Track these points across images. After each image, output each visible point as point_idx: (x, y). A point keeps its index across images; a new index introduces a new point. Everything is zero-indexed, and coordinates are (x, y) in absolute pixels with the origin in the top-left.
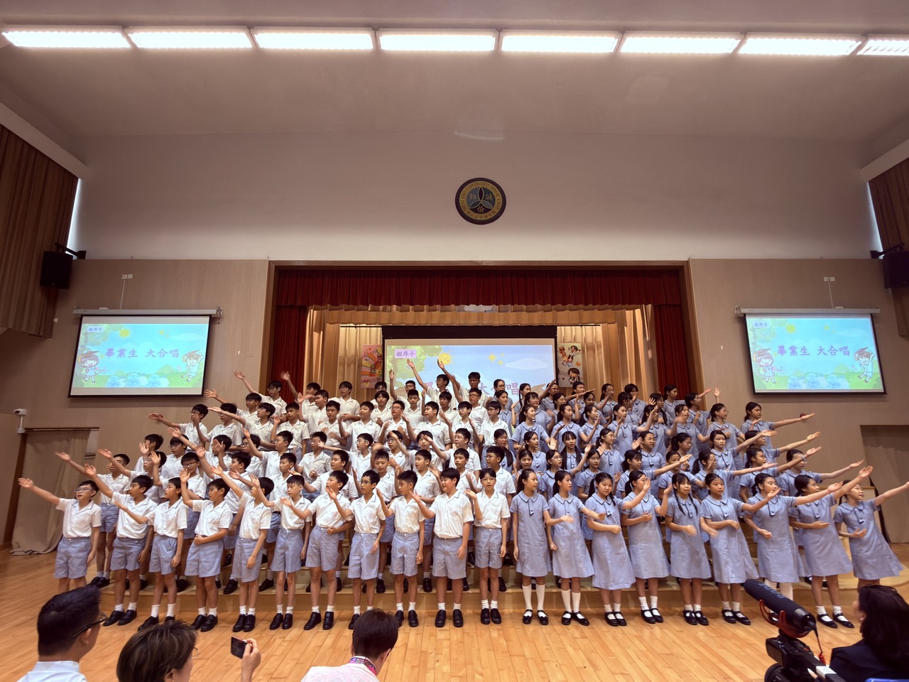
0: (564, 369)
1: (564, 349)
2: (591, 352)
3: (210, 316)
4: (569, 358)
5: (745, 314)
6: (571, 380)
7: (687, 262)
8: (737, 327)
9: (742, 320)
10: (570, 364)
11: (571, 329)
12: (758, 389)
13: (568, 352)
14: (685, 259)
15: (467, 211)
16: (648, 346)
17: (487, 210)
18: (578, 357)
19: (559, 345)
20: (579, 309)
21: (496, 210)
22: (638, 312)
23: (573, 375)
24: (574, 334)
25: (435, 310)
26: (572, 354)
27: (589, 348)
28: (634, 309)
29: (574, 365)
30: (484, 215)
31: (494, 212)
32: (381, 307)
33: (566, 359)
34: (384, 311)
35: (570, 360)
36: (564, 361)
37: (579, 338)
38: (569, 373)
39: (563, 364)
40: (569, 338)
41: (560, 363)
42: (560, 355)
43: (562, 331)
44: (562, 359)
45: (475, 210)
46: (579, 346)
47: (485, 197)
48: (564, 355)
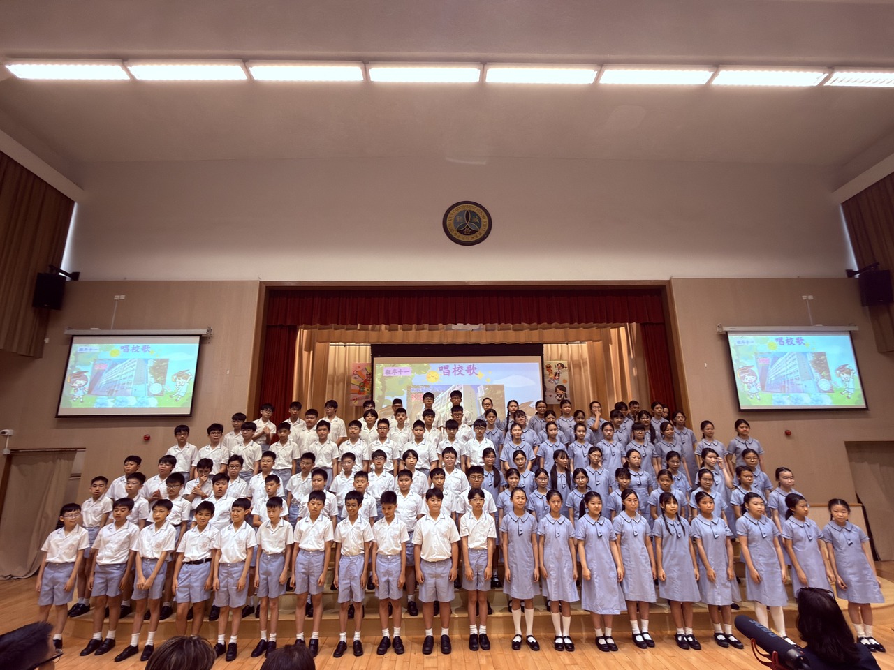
0: (551, 386)
1: (550, 367)
2: (577, 370)
3: (200, 335)
4: (555, 375)
5: (727, 332)
6: (558, 397)
7: (669, 282)
8: (720, 344)
9: (724, 337)
10: (557, 381)
11: (558, 346)
12: (743, 406)
13: (555, 370)
14: (666, 278)
15: (454, 233)
16: (633, 363)
17: (473, 232)
18: (565, 375)
19: (546, 363)
20: (564, 328)
21: (482, 232)
22: (622, 330)
23: (560, 392)
24: (560, 352)
25: (423, 329)
26: (558, 371)
27: (575, 365)
28: (618, 327)
29: (561, 383)
30: (470, 237)
31: (480, 234)
32: (370, 326)
33: (552, 376)
34: (373, 330)
35: (557, 377)
36: (551, 378)
37: (565, 357)
38: (556, 391)
39: (550, 381)
40: (555, 357)
41: (546, 380)
42: (546, 372)
43: (547, 348)
44: (549, 377)
45: (462, 232)
46: (565, 363)
47: (471, 219)
48: (551, 373)
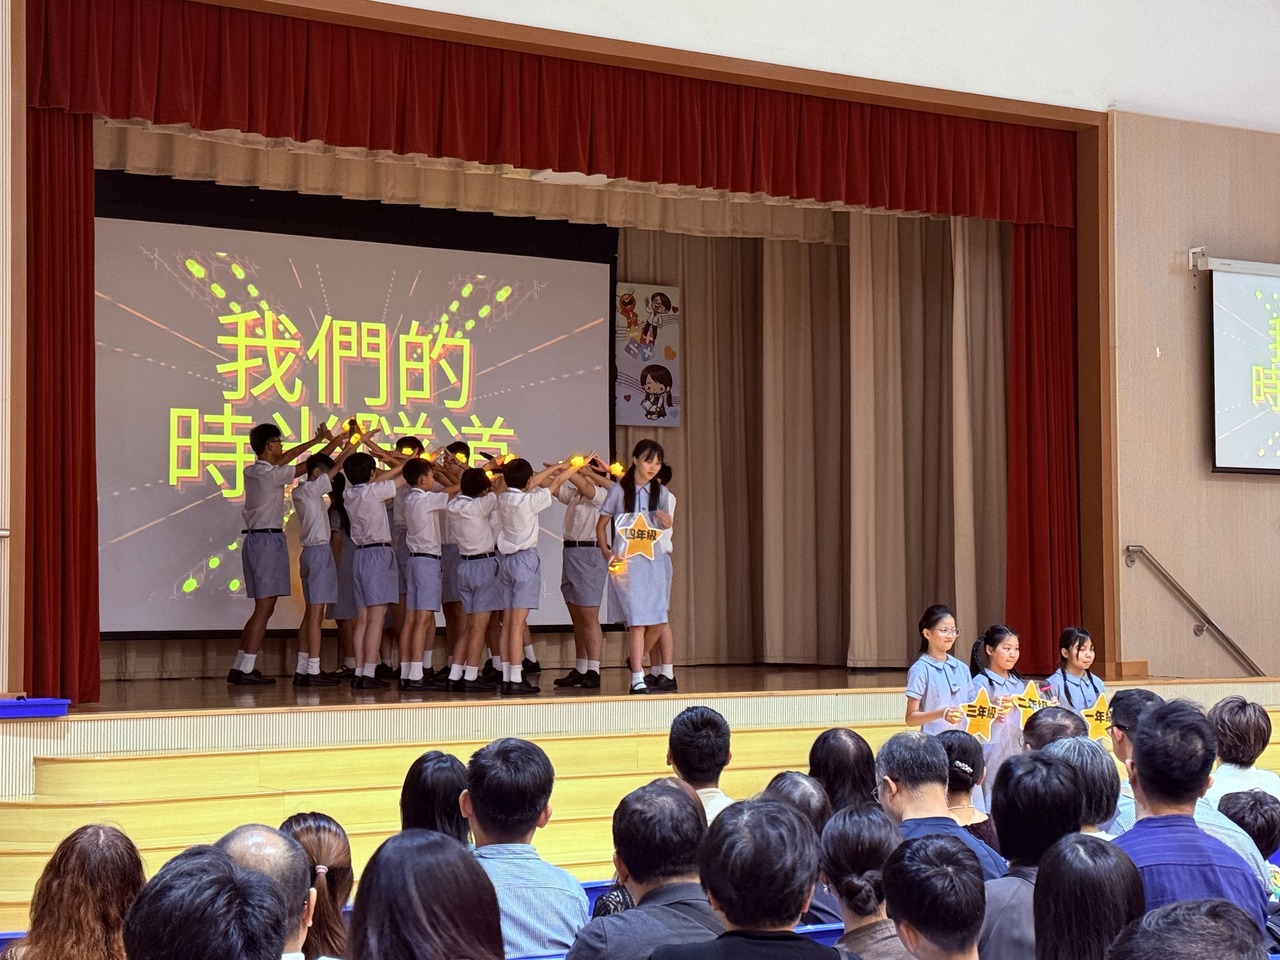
1: (632, 302)
5: (1212, 271)
7: (1105, 116)
9: (1205, 285)
12: (1223, 457)
14: (1101, 106)
18: (670, 332)
19: (623, 288)
23: (655, 387)
29: (658, 359)
35: (649, 338)
38: (643, 382)
39: (628, 350)
41: (621, 345)
42: (621, 320)
44: (628, 335)
48: (633, 323)
